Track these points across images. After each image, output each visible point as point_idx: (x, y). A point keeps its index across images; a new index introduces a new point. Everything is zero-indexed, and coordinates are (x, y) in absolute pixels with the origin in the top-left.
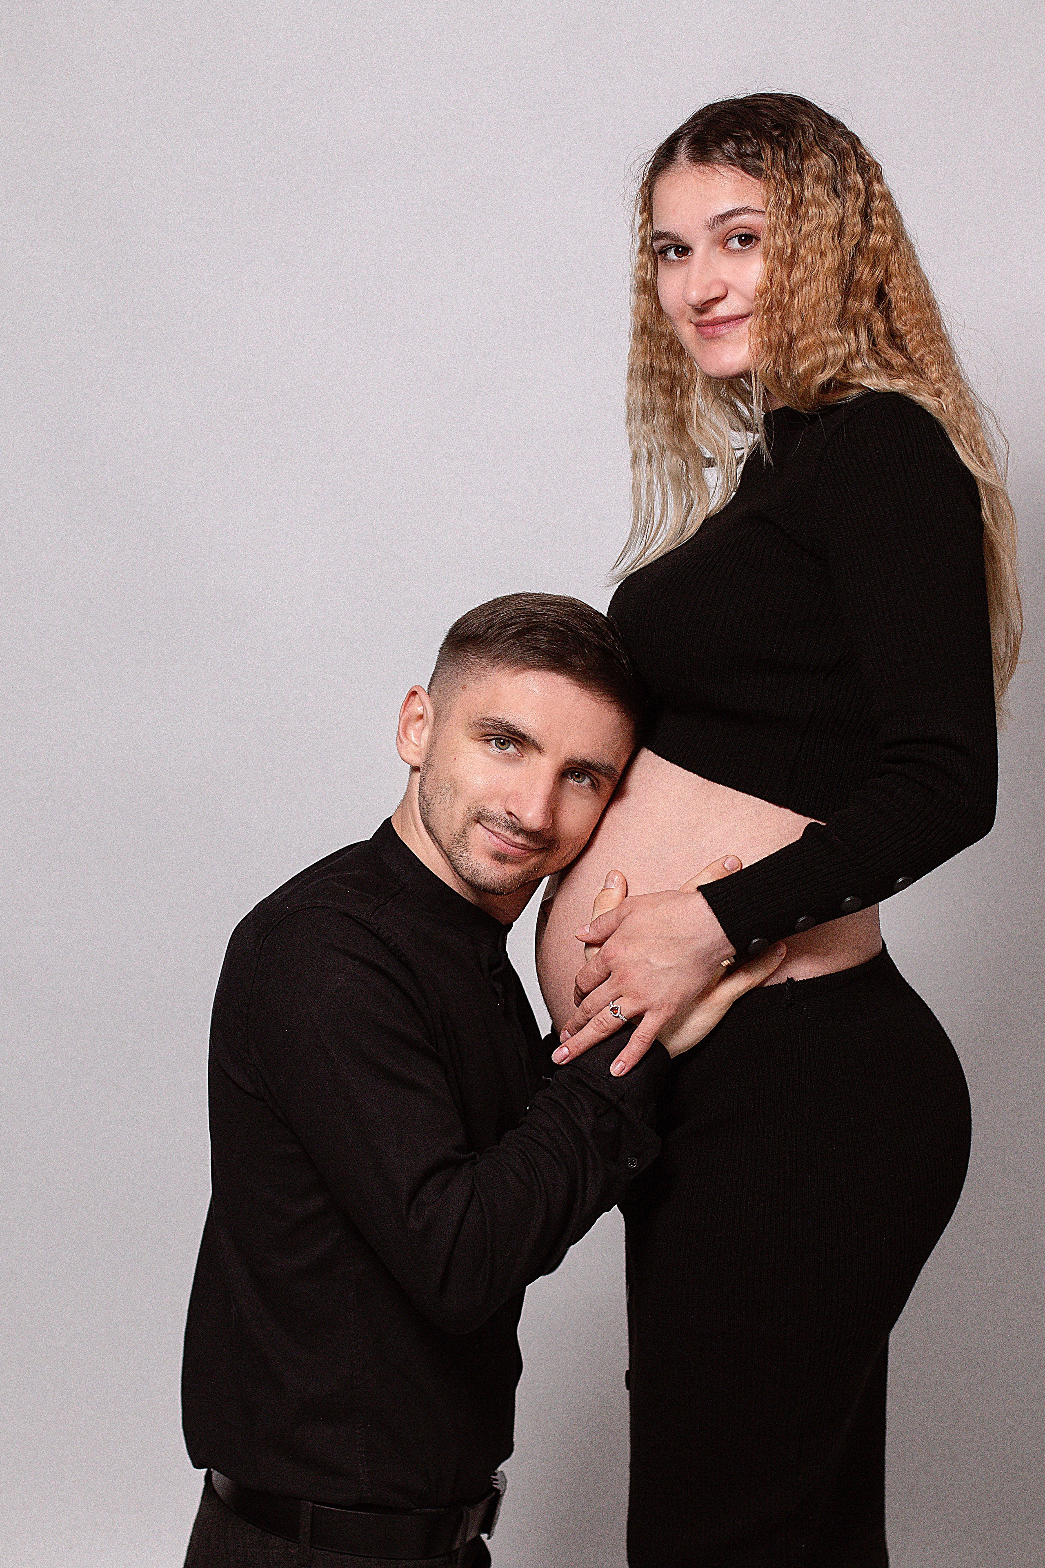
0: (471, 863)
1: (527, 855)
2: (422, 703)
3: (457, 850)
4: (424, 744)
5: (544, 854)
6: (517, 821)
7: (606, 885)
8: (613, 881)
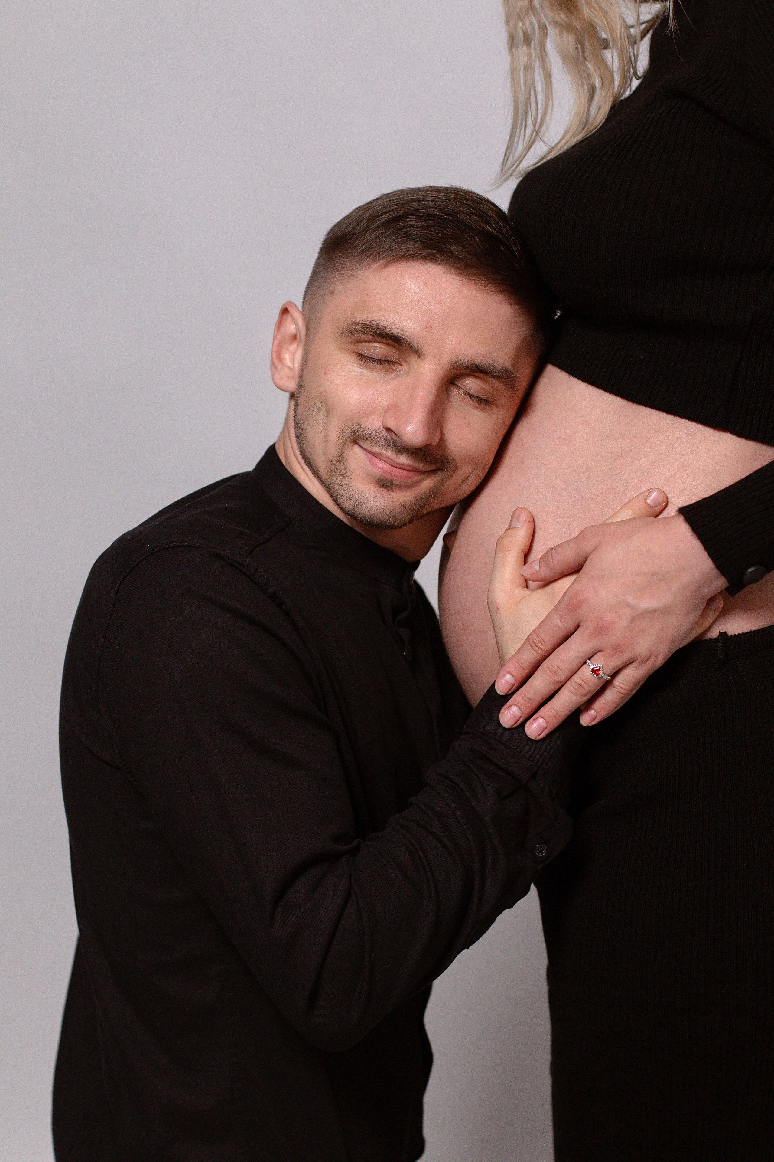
0: (352, 493)
1: (415, 479)
2: (295, 321)
3: (336, 479)
4: (297, 366)
5: (439, 475)
6: (397, 439)
7: (510, 525)
8: (518, 520)
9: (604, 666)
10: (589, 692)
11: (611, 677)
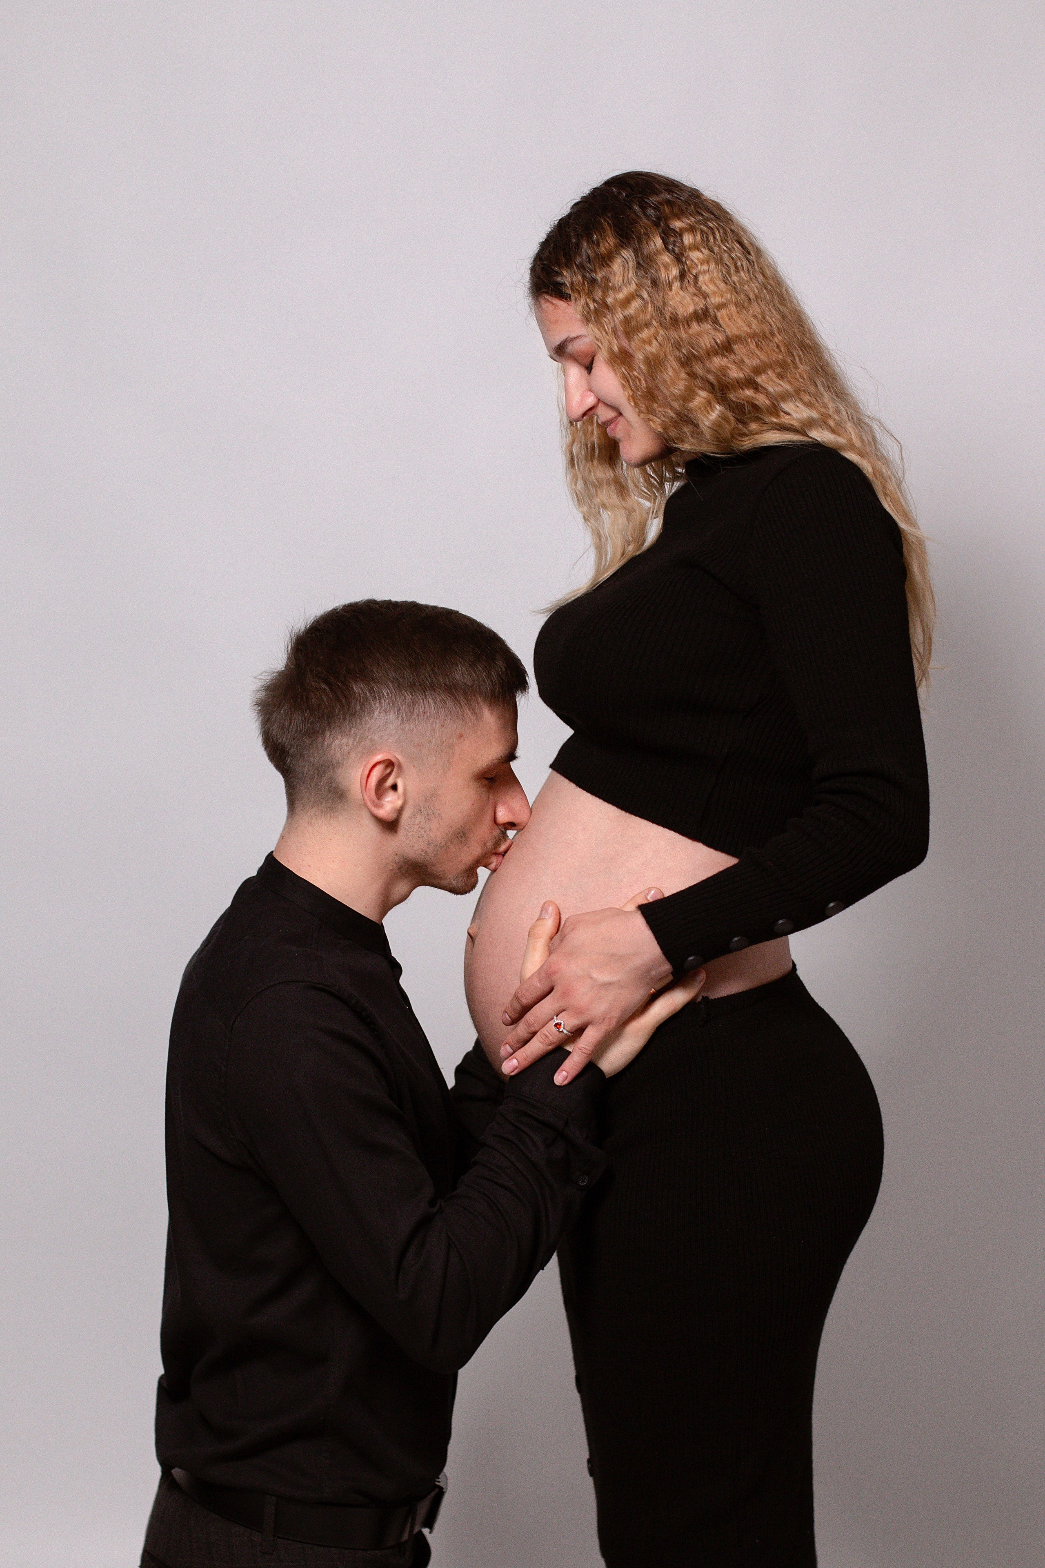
7: (540, 915)
8: (547, 912)
9: (566, 1023)
10: (552, 1043)
11: (571, 1033)
